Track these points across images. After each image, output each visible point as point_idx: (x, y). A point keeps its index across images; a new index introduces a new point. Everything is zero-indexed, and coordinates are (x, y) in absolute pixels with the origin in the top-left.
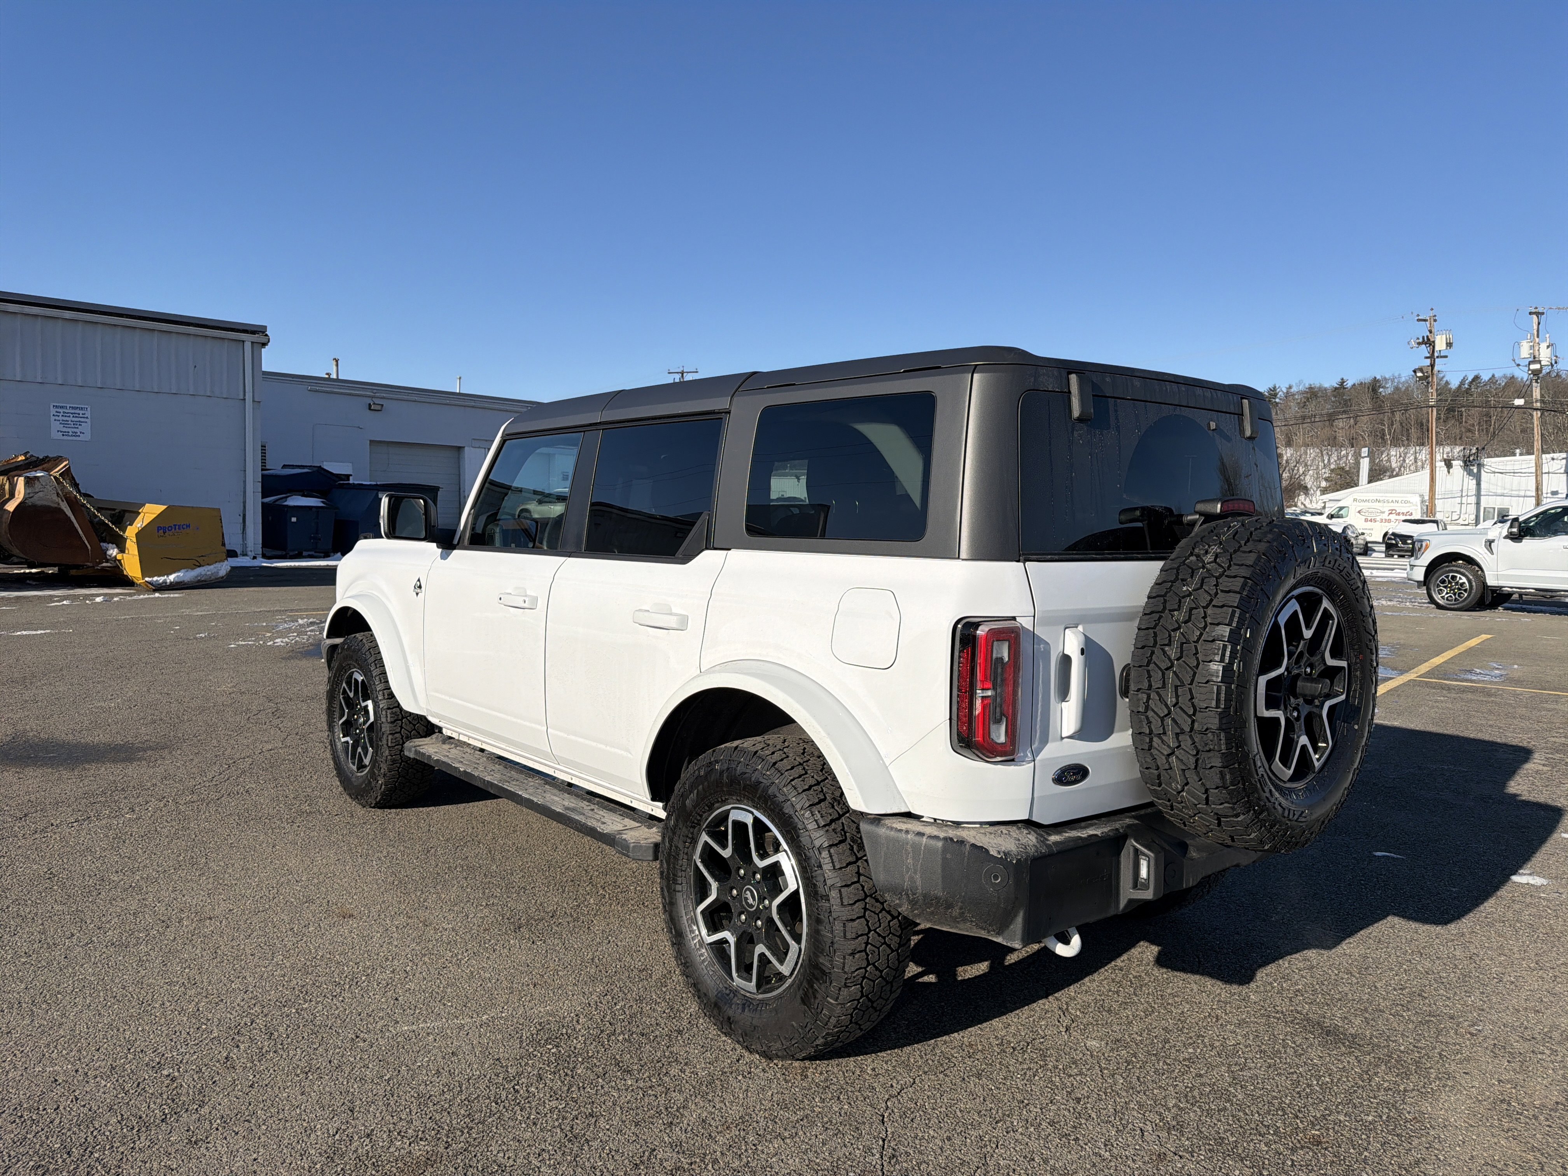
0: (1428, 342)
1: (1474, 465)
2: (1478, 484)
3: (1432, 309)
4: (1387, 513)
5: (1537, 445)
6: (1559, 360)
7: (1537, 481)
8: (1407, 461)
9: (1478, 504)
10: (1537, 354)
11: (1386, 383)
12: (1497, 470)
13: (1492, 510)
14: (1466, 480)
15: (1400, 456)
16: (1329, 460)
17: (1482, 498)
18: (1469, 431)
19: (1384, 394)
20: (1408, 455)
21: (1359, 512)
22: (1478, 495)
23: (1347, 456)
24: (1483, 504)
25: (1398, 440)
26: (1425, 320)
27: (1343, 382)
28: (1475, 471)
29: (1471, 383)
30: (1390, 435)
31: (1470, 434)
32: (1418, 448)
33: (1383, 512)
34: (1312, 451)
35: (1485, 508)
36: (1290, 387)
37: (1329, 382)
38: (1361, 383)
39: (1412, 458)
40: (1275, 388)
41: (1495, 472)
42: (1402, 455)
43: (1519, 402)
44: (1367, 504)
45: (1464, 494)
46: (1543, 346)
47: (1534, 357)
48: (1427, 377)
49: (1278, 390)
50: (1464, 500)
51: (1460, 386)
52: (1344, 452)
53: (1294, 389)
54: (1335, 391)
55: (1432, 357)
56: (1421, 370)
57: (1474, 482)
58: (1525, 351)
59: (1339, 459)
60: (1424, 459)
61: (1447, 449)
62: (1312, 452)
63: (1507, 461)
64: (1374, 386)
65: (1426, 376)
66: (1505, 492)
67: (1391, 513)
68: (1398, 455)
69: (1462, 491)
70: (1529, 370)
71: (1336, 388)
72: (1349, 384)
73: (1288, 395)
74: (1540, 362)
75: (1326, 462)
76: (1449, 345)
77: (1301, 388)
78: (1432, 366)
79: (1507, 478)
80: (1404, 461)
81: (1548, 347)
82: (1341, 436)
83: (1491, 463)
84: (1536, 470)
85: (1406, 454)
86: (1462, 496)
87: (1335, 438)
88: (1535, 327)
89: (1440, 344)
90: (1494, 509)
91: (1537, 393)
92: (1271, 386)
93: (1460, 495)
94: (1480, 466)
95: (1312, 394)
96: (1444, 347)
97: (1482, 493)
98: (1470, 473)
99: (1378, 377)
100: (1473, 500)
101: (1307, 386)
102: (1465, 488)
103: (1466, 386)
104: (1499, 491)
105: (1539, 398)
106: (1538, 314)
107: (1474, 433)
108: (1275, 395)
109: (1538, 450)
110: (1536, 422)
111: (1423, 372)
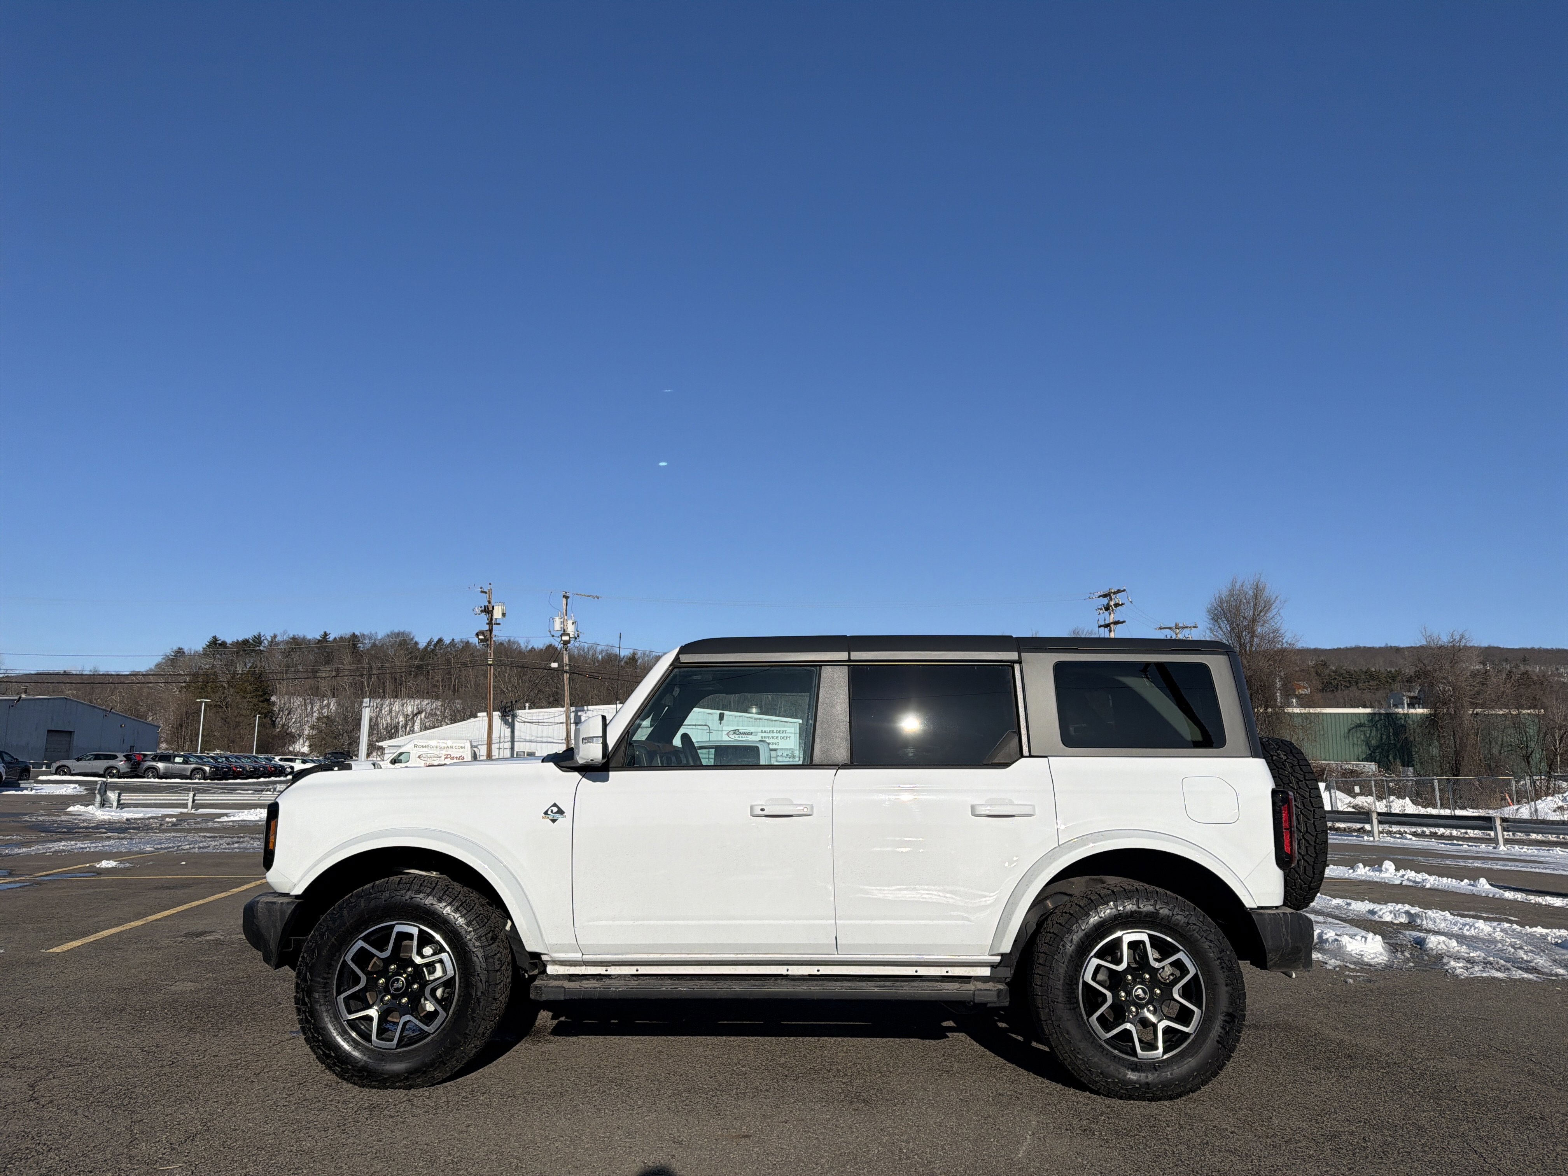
0: (488, 611)
1: (509, 716)
2: (513, 732)
3: (490, 584)
4: (443, 758)
5: (567, 700)
6: (580, 635)
7: (567, 729)
8: (383, 712)
9: (512, 748)
10: (566, 628)
11: (365, 639)
12: (526, 720)
13: (522, 754)
14: (503, 728)
15: (377, 707)
16: (312, 708)
17: (516, 743)
18: (435, 686)
19: (361, 649)
20: (384, 706)
21: (419, 757)
22: (513, 741)
23: (328, 705)
24: (516, 749)
25: (375, 693)
26: (486, 593)
27: (326, 634)
28: (510, 720)
29: (436, 644)
30: (368, 687)
31: (435, 689)
32: (392, 700)
33: (440, 757)
34: (295, 699)
35: (517, 752)
36: (275, 636)
37: (313, 634)
38: (342, 637)
39: (387, 709)
40: (259, 635)
41: (524, 722)
42: (379, 706)
43: (554, 665)
44: (425, 749)
45: (502, 741)
46: (570, 622)
47: (564, 631)
48: (488, 640)
49: (263, 638)
50: (502, 745)
51: (426, 647)
52: (326, 702)
53: (279, 639)
54: (318, 643)
55: (490, 623)
56: (482, 633)
57: (509, 730)
58: (558, 626)
59: (321, 708)
60: (397, 710)
61: (417, 701)
62: (297, 701)
63: (534, 713)
64: (353, 640)
65: (486, 636)
66: (533, 738)
67: (446, 758)
68: (375, 706)
69: (500, 737)
70: (562, 640)
71: (319, 641)
72: (331, 638)
73: (273, 642)
74: (568, 635)
75: (309, 710)
76: (504, 615)
77: (285, 638)
78: (491, 630)
79: (534, 726)
80: (381, 710)
81: (573, 623)
82: (323, 685)
83: (525, 714)
84: (567, 721)
85: (382, 705)
86: (500, 742)
87: (318, 688)
88: (564, 607)
89: (497, 614)
90: (524, 752)
91: (566, 659)
92: (256, 634)
93: (498, 741)
94: (514, 716)
95: (296, 644)
96: (500, 616)
97: (516, 740)
98: (506, 722)
99: (357, 633)
100: (508, 745)
101: (291, 636)
102: (502, 735)
103: (432, 647)
104: (528, 738)
105: (568, 662)
106: (566, 597)
107: (439, 688)
108: (260, 643)
109: (567, 704)
110: (566, 682)
111: (484, 635)
